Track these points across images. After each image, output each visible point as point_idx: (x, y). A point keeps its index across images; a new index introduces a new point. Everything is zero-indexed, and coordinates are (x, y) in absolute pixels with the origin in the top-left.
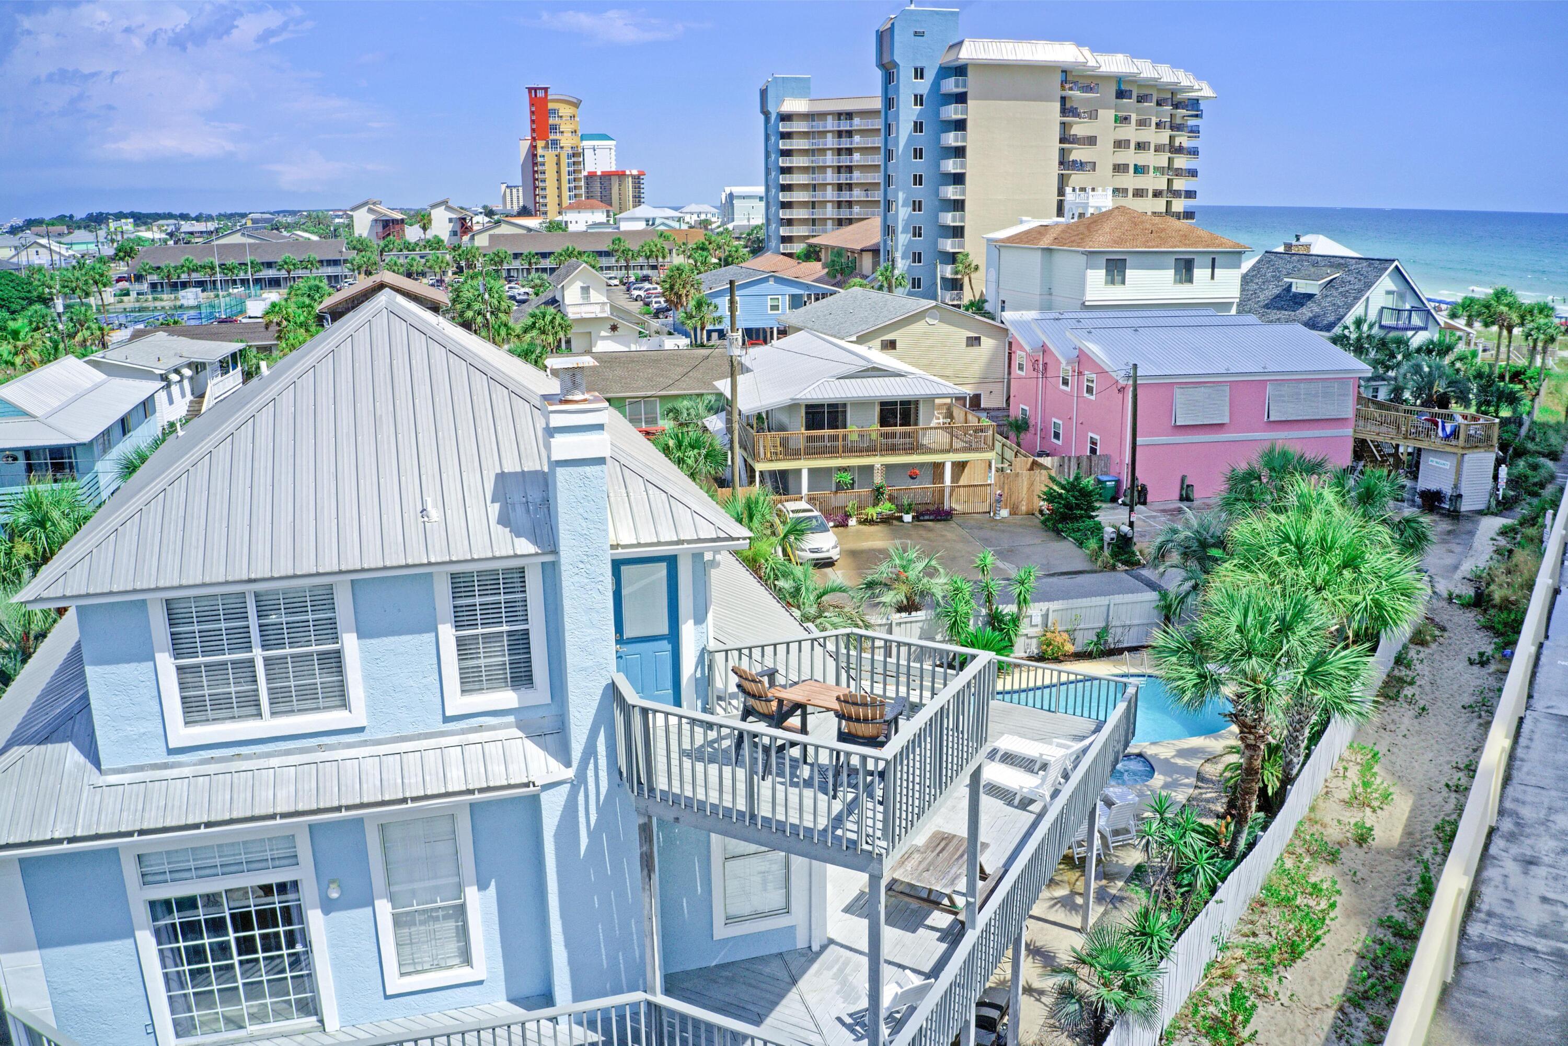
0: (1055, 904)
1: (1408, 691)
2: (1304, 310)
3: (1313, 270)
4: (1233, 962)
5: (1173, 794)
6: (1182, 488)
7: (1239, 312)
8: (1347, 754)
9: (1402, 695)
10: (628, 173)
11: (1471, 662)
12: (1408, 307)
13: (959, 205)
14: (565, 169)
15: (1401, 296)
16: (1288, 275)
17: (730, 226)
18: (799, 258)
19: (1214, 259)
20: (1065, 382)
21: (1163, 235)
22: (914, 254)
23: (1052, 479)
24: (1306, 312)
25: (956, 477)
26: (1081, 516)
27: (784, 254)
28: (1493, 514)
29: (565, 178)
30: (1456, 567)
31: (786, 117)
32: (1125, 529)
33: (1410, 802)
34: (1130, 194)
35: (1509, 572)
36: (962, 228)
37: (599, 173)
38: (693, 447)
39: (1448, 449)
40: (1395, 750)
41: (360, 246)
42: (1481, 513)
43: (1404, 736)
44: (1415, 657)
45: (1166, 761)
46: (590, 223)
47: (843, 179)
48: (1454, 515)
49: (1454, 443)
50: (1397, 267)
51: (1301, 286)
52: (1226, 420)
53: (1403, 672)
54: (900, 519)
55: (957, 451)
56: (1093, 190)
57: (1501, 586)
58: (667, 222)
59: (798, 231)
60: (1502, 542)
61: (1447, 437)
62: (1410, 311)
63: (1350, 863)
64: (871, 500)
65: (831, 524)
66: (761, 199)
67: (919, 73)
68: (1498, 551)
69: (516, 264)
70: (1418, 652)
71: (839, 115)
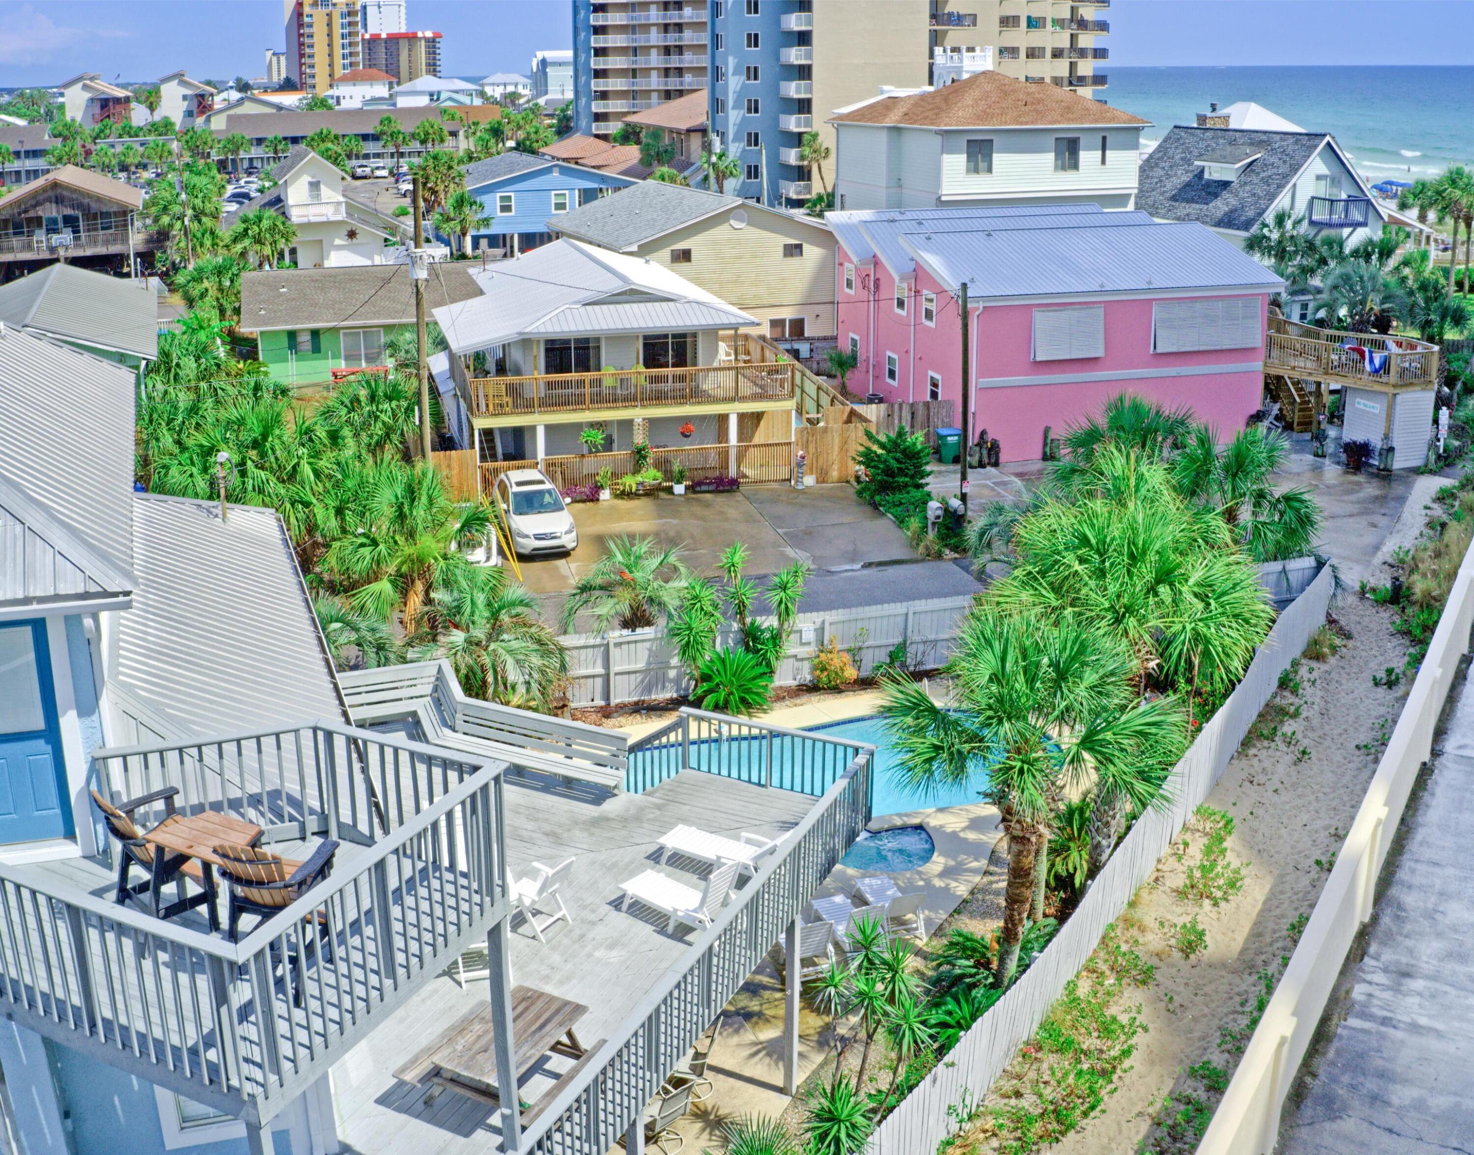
0: (758, 1052)
1: (1289, 727)
2: (1218, 202)
3: (1229, 149)
4: (982, 1136)
5: (953, 884)
6: (1045, 445)
7: (1138, 207)
8: (1192, 820)
9: (1279, 733)
10: (420, 34)
11: (1377, 683)
12: (1344, 196)
13: (804, 72)
14: (338, 31)
15: (1334, 181)
16: (1200, 157)
17: (542, 101)
18: (615, 140)
19: (1104, 138)
20: (901, 304)
21: (1040, 107)
22: (749, 134)
23: (869, 435)
24: (1220, 206)
25: (745, 434)
26: (906, 485)
27: (597, 136)
28: (1432, 472)
29: (338, 42)
30: (1377, 548)
32: (955, 503)
33: (1268, 887)
34: (1023, 54)
35: (1438, 555)
36: (809, 101)
37: (384, 36)
38: (390, 398)
39: (1377, 388)
40: (1260, 812)
41: (66, 134)
42: (1417, 471)
43: (1276, 791)
44: (1307, 676)
45: (954, 834)
46: (368, 97)
47: (672, 39)
48: (1385, 475)
49: (1384, 379)
50: (1329, 144)
51: (1215, 171)
52: (1100, 353)
53: (1288, 700)
54: (669, 490)
55: (743, 399)
56: (971, 49)
57: (1424, 575)
58: (455, 96)
59: (614, 106)
60: (1438, 511)
61: (1376, 371)
62: (1346, 201)
63: (1168, 983)
64: (630, 466)
65: (568, 500)
66: (570, 65)
68: (1430, 525)
69: (255, 152)
70: (1311, 671)
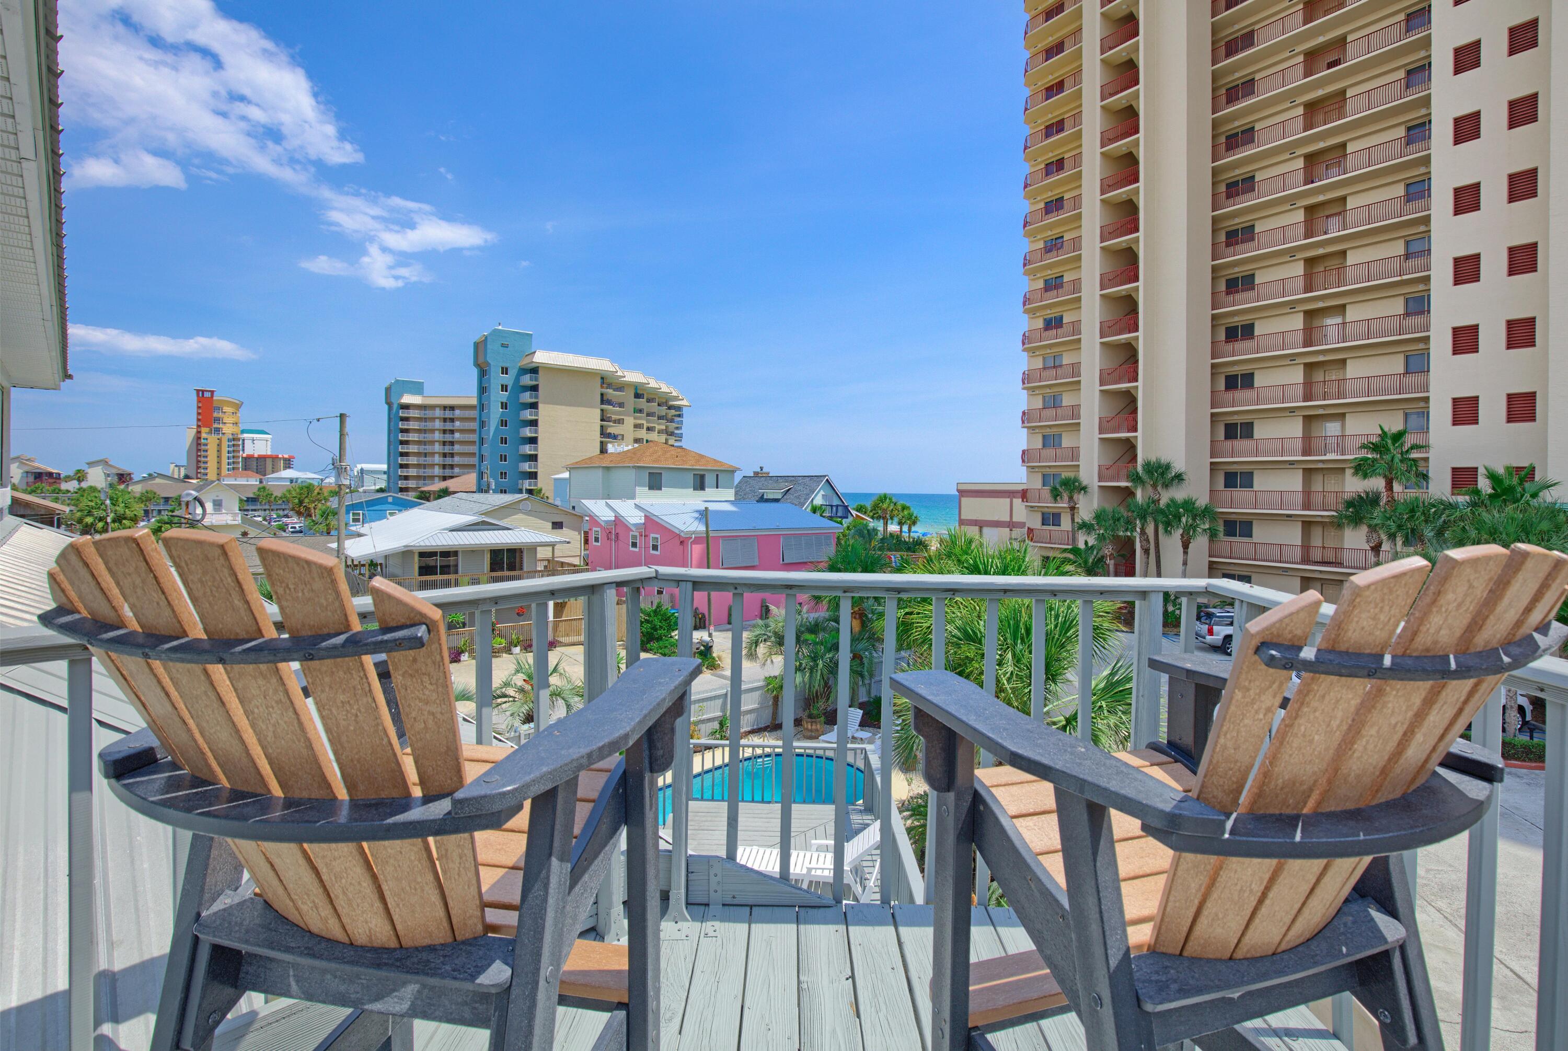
3: (775, 484)
10: (280, 455)
12: (835, 504)
13: (533, 458)
14: (225, 449)
15: (830, 498)
16: (761, 488)
19: (717, 475)
20: (634, 545)
21: (684, 459)
29: (225, 455)
31: (406, 407)
32: (706, 639)
36: (536, 472)
37: (256, 455)
50: (827, 480)
51: (771, 494)
52: (757, 563)
54: (509, 652)
62: (837, 507)
66: (385, 473)
67: (505, 371)
71: (445, 408)
